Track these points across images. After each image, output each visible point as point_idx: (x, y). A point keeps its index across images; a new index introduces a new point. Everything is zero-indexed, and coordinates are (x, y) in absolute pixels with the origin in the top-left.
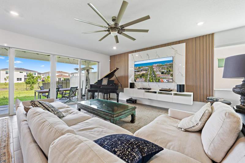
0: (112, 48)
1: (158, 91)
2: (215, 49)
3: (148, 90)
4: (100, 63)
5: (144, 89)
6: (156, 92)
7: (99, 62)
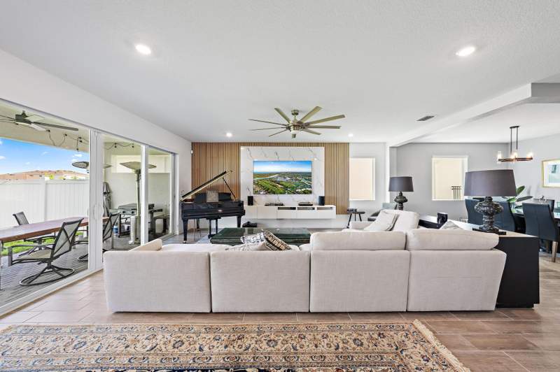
0: (225, 134)
1: (297, 206)
2: (351, 160)
3: (280, 206)
4: (178, 157)
5: (276, 205)
6: (294, 208)
7: (174, 154)
